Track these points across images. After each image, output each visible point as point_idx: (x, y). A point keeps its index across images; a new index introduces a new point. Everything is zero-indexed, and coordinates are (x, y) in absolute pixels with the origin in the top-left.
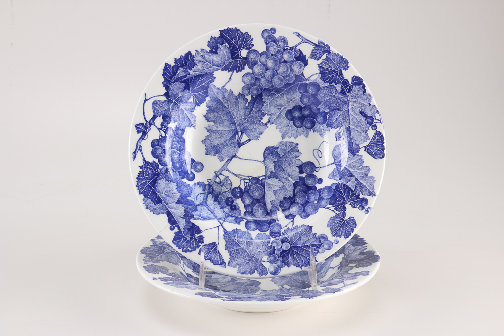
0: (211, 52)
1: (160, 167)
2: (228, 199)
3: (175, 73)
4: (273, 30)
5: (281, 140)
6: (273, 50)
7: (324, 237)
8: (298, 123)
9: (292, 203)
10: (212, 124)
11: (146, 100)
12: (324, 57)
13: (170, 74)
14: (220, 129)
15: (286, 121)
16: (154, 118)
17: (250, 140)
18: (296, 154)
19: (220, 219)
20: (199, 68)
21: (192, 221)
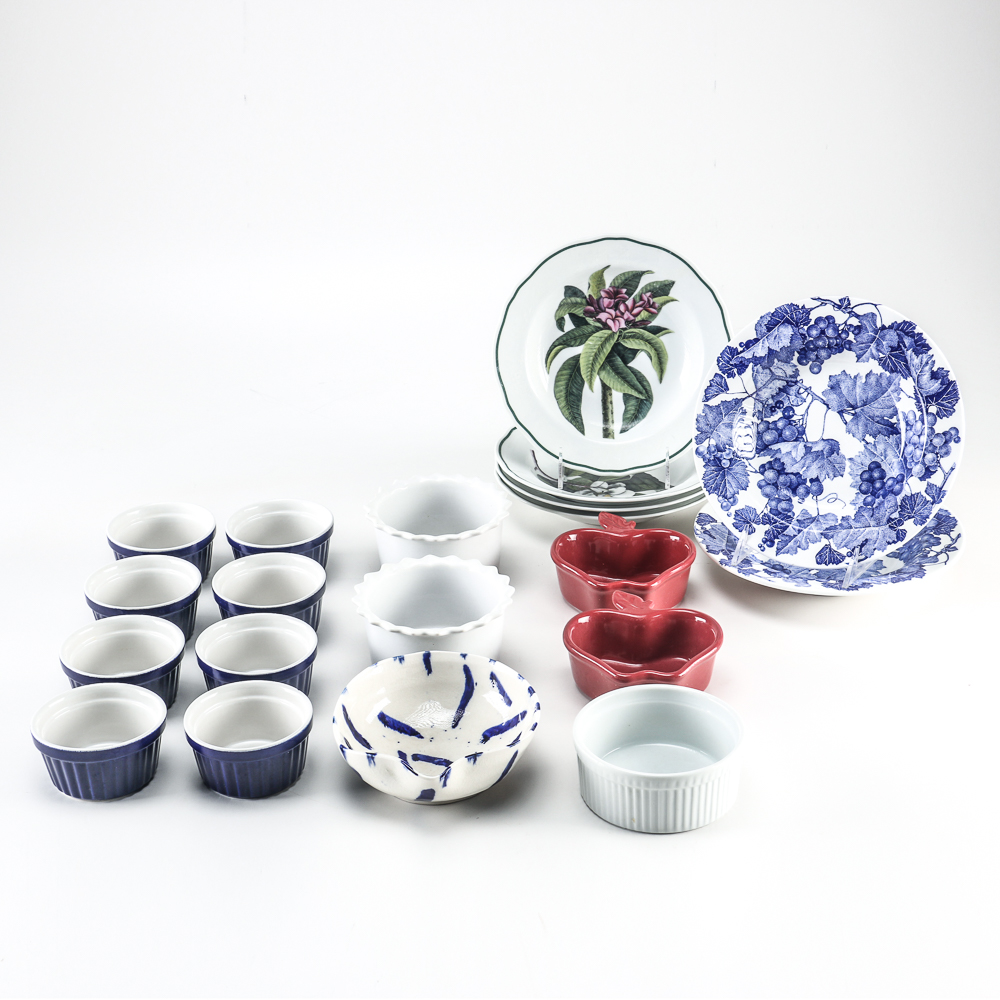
0: (933, 372)
1: (806, 328)
2: (782, 402)
3: (907, 334)
4: (958, 440)
5: (847, 457)
6: (937, 441)
7: (735, 502)
8: (866, 476)
9: (778, 471)
10: (864, 380)
11: (876, 305)
12: (929, 498)
13: (905, 329)
14: (858, 390)
15: (868, 462)
16: (857, 316)
17: (846, 423)
18: (831, 475)
19: (757, 395)
20: (915, 360)
21: (751, 365)
